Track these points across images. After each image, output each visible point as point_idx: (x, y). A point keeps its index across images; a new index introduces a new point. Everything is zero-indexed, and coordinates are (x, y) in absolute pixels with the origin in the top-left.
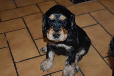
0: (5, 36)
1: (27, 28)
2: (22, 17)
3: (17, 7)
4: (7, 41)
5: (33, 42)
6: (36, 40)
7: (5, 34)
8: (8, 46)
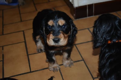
0: (3, 49)
1: (25, 42)
2: (23, 31)
3: (21, 21)
4: (3, 55)
5: (27, 57)
6: (30, 54)
7: (3, 47)
8: (2, 60)
